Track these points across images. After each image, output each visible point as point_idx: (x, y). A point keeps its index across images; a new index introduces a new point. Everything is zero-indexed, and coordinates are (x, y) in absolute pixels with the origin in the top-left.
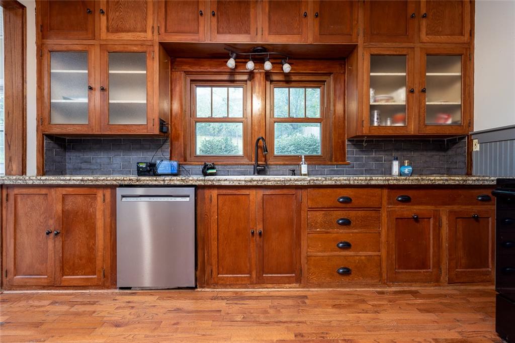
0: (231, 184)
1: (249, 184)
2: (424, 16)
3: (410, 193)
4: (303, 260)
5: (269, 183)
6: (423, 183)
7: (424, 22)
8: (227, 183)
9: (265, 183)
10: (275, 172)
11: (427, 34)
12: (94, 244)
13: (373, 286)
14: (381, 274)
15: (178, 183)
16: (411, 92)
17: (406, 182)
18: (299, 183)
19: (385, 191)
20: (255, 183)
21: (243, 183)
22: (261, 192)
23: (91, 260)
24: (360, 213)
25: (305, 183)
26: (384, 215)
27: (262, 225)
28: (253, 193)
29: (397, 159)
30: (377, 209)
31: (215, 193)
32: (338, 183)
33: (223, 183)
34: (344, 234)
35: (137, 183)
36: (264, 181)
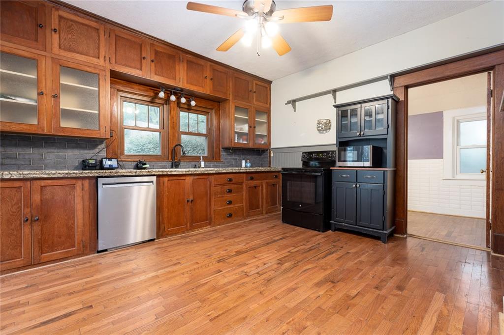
0: (178, 173)
1: (187, 173)
2: (255, 92)
3: (253, 175)
4: (212, 213)
5: (198, 173)
6: (258, 170)
7: (255, 94)
8: (175, 173)
9: (196, 172)
10: (184, 167)
11: (256, 101)
12: (73, 224)
13: (241, 220)
14: (243, 214)
15: (145, 174)
16: (250, 127)
17: (253, 170)
18: (211, 172)
19: (245, 175)
20: (190, 173)
21: (184, 173)
22: (192, 178)
24: (235, 186)
25: (214, 172)
26: (244, 185)
28: (188, 178)
29: (244, 159)
30: (242, 183)
31: (166, 179)
32: (228, 171)
33: (173, 173)
34: (229, 197)
35: (115, 175)
36: (195, 171)
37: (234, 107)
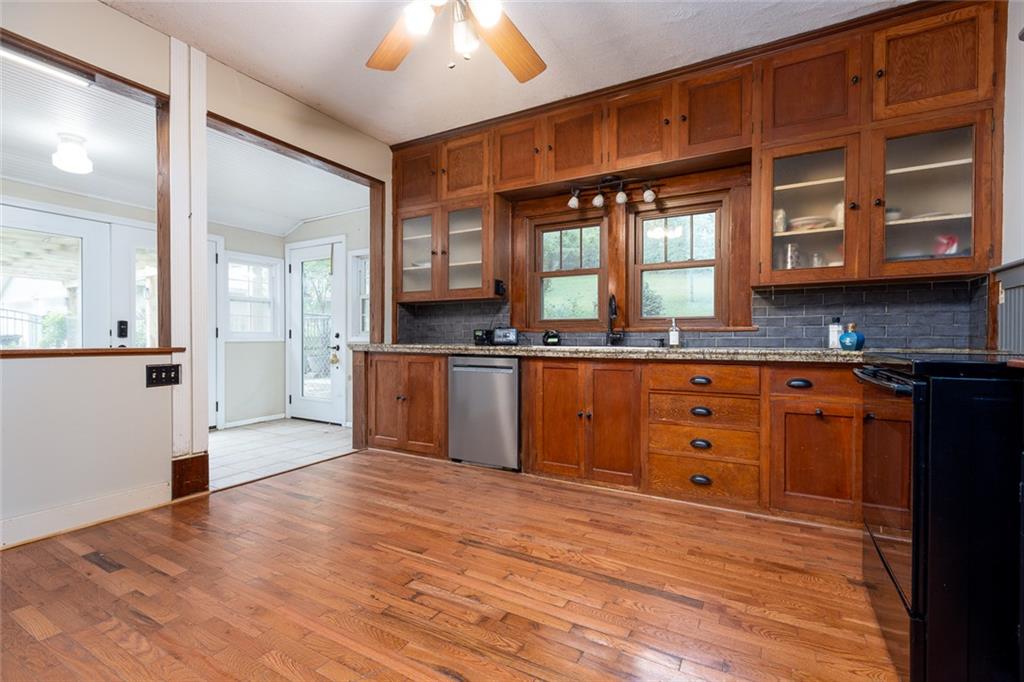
0: (555, 355)
1: (575, 356)
2: (881, 74)
3: (811, 375)
4: (643, 458)
5: (598, 356)
6: (827, 360)
7: (881, 84)
8: (550, 354)
9: (593, 355)
11: (887, 103)
12: (432, 413)
13: (746, 508)
14: (759, 494)
15: (502, 353)
16: (853, 207)
17: (797, 359)
18: (635, 356)
19: (767, 372)
20: (581, 355)
21: (568, 355)
22: (591, 366)
23: (429, 429)
24: (729, 401)
25: (643, 357)
26: (765, 406)
27: (591, 407)
28: (581, 366)
29: (837, 321)
30: (755, 396)
31: (540, 365)
32: (688, 357)
33: (547, 354)
34: (702, 431)
35: (466, 353)
36: (591, 352)
37: (768, 163)
